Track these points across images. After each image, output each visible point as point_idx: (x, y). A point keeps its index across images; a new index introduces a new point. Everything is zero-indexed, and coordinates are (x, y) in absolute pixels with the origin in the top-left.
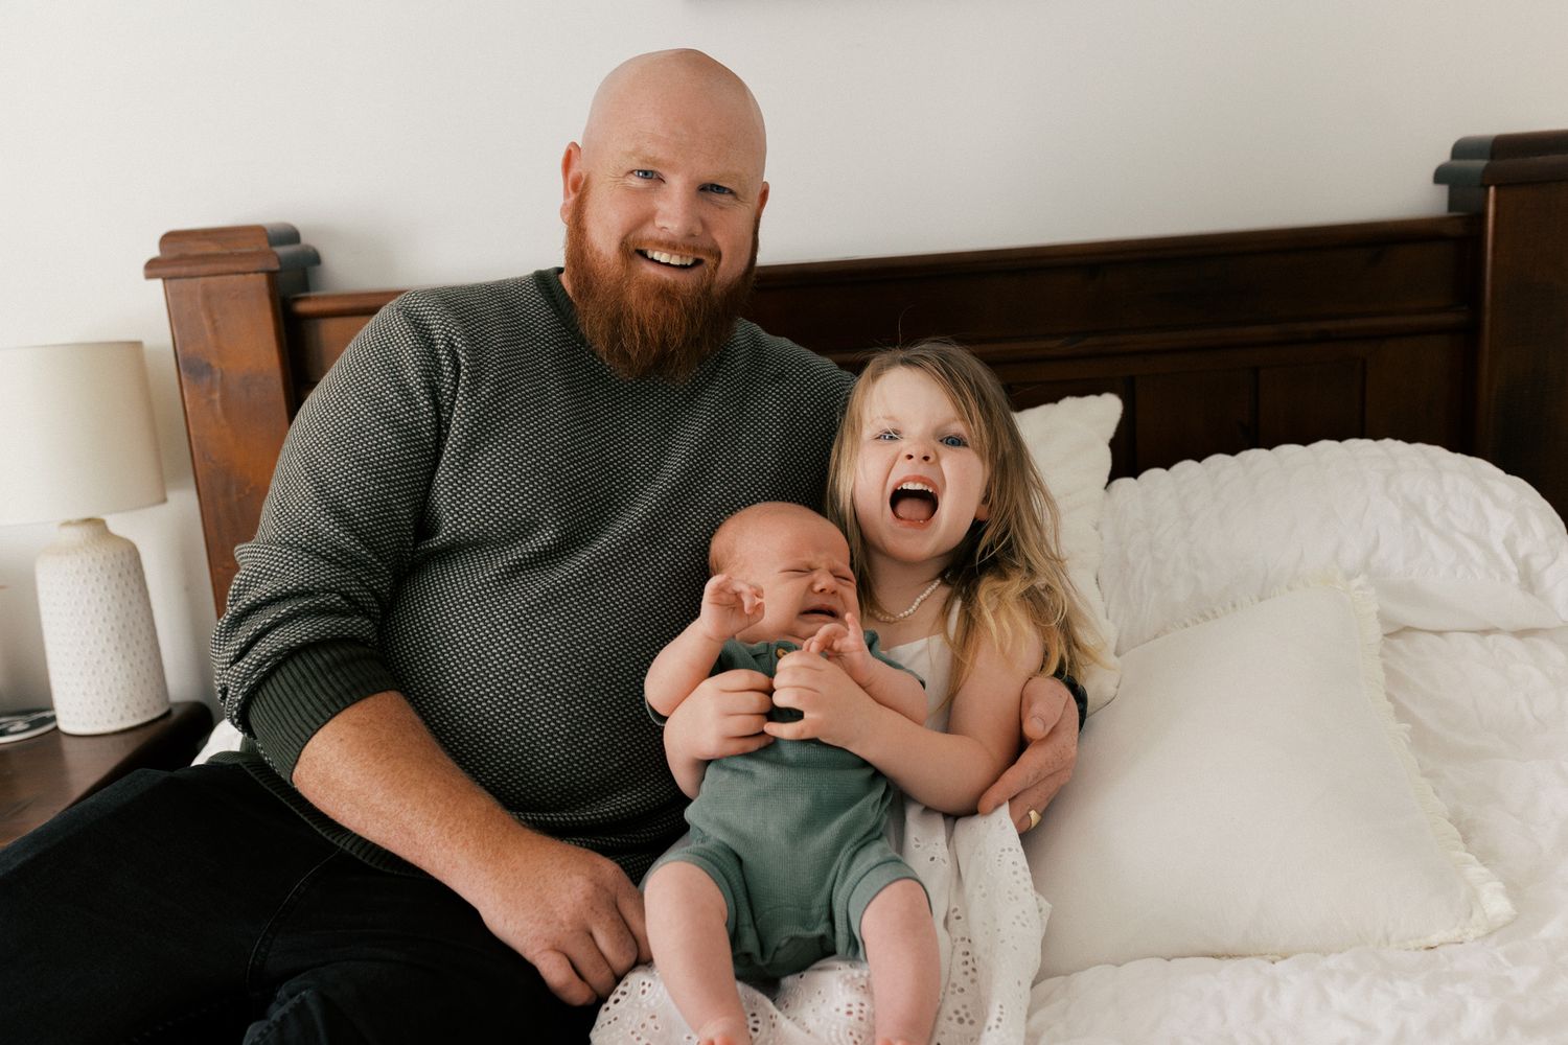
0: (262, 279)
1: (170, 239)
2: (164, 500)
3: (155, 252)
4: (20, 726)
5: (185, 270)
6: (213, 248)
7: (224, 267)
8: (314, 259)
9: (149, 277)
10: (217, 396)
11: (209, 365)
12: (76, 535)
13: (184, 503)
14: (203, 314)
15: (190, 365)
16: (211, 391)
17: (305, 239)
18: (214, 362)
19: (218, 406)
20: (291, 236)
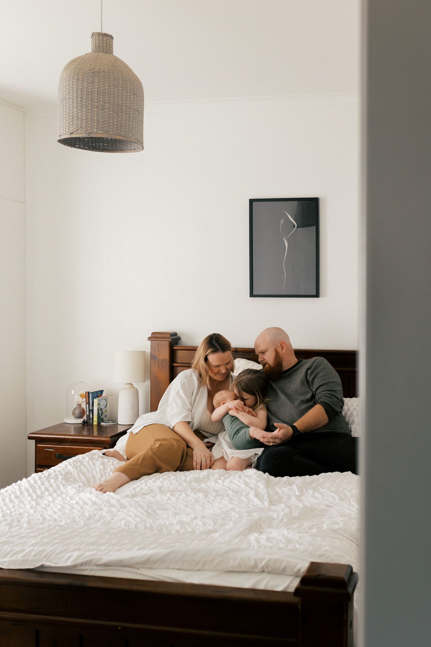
0: (168, 342)
1: (153, 333)
2: (145, 382)
3: (150, 336)
4: (111, 422)
5: (155, 339)
6: (160, 336)
7: (160, 339)
8: (179, 339)
9: (148, 340)
10: (157, 363)
11: (156, 357)
12: (128, 386)
13: (148, 383)
14: (157, 348)
15: (153, 357)
16: (156, 362)
17: (178, 335)
18: (157, 357)
19: (157, 365)
20: (175, 334)
